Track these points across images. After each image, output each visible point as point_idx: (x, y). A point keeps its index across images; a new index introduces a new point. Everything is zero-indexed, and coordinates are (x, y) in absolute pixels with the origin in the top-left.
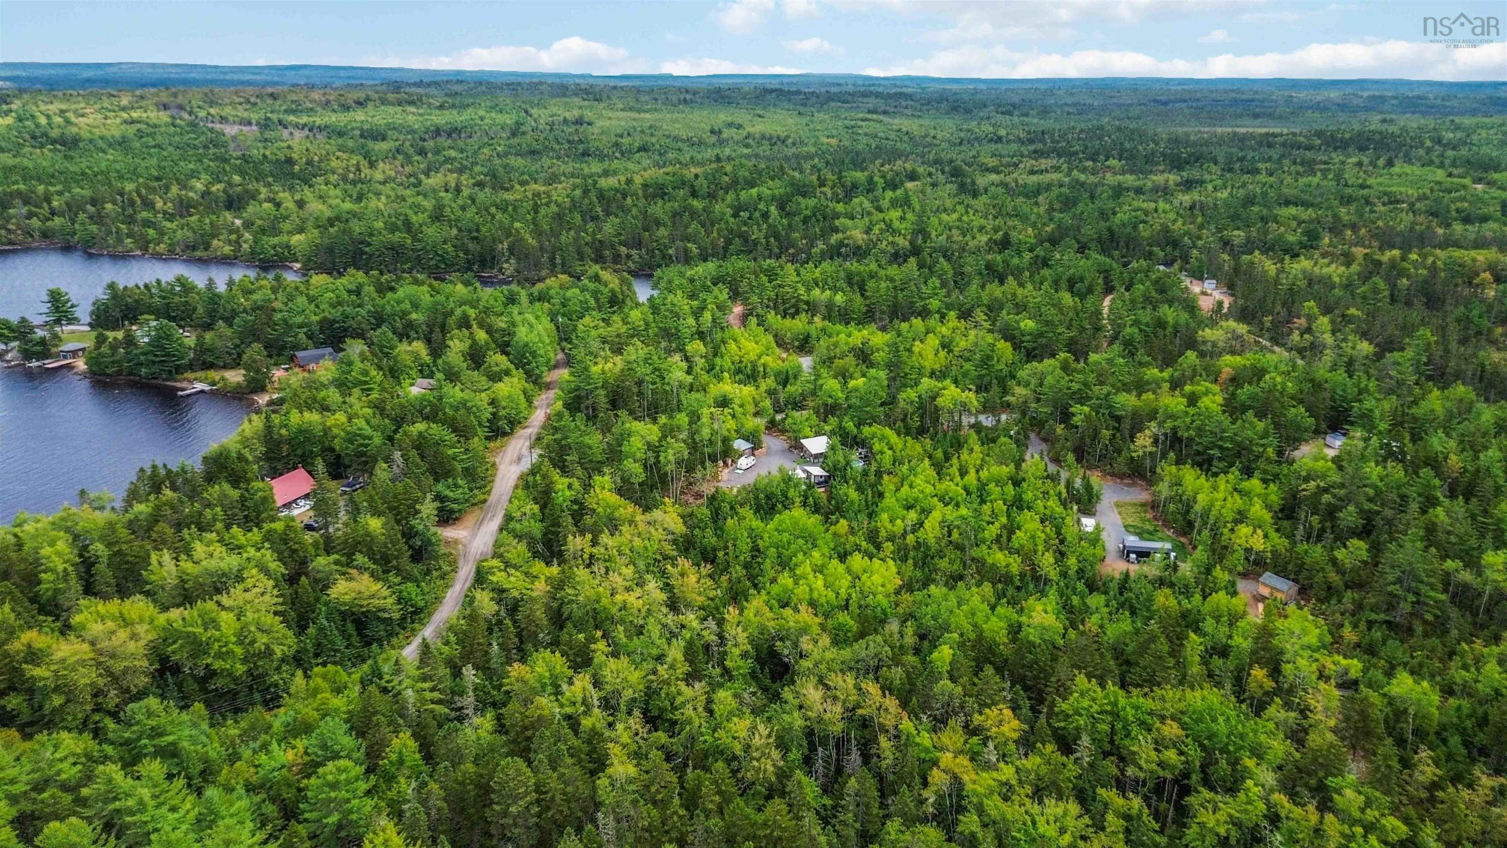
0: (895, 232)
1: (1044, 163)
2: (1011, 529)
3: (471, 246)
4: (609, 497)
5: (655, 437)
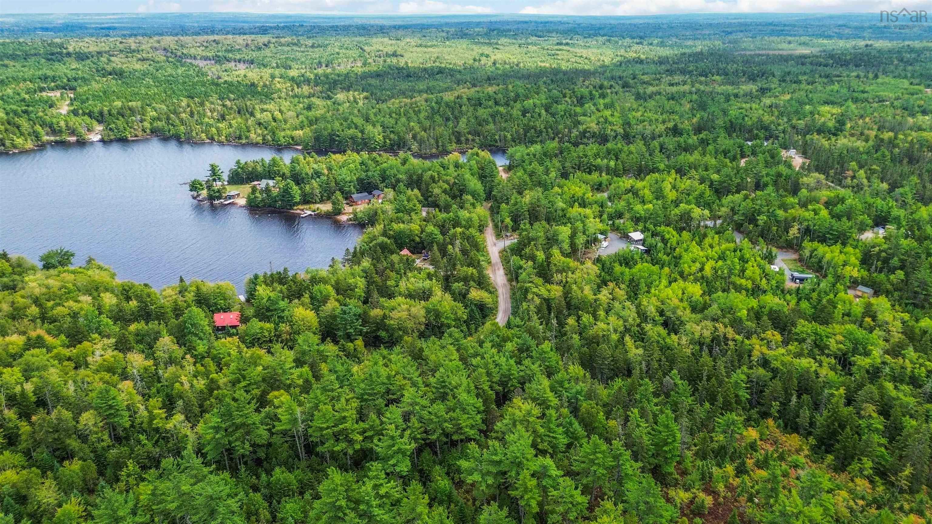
0: (611, 123)
1: (678, 78)
2: (743, 271)
3: (392, 136)
4: (563, 259)
5: (570, 232)
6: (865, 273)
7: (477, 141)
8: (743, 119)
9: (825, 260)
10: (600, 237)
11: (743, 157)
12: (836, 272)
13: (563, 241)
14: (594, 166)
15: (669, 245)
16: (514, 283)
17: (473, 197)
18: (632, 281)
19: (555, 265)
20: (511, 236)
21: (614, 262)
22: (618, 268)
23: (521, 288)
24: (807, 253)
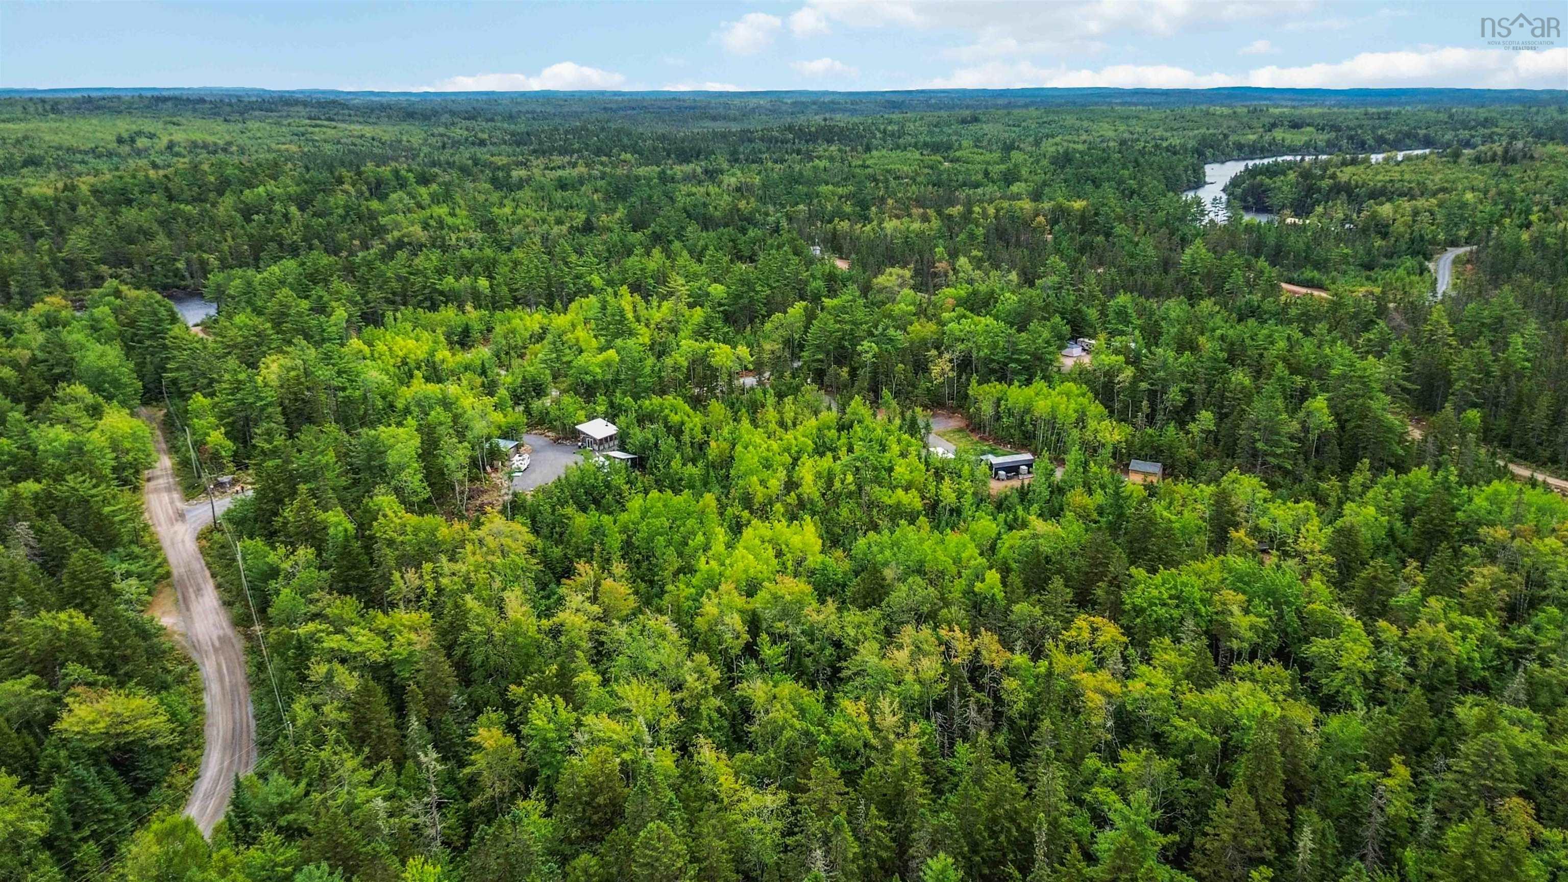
1: (558, 160)
4: (413, 519)
5: (416, 442)
6: (1125, 431)
9: (1036, 416)
10: (506, 445)
13: (401, 468)
14: (442, 293)
15: (686, 438)
16: (258, 628)
17: (96, 388)
18: (628, 548)
19: (391, 543)
20: (234, 482)
21: (563, 503)
22: (581, 522)
23: (279, 648)
24: (987, 409)
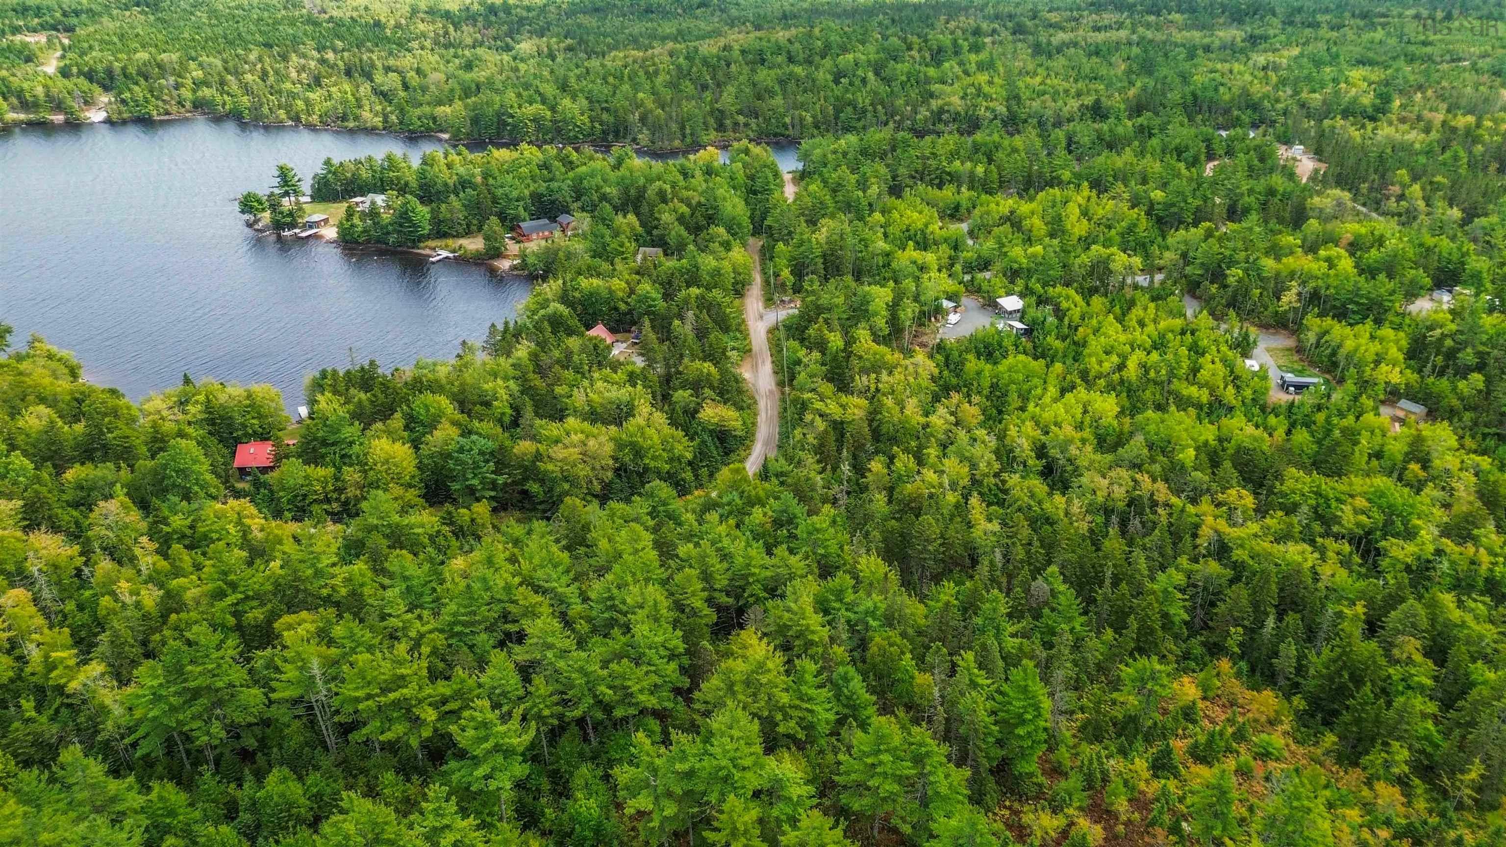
0: (987, 97)
2: (1195, 370)
3: (605, 116)
4: (875, 346)
5: (890, 299)
6: (1412, 377)
7: (754, 127)
8: (1216, 90)
9: (1343, 352)
10: (947, 304)
11: (1210, 157)
12: (1360, 373)
13: (876, 314)
14: (949, 174)
15: (1066, 321)
16: (787, 389)
17: (729, 230)
18: (994, 387)
19: (860, 357)
20: (791, 301)
21: (967, 351)
22: (972, 364)
23: (794, 402)
24: (1311, 337)
